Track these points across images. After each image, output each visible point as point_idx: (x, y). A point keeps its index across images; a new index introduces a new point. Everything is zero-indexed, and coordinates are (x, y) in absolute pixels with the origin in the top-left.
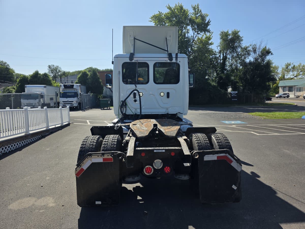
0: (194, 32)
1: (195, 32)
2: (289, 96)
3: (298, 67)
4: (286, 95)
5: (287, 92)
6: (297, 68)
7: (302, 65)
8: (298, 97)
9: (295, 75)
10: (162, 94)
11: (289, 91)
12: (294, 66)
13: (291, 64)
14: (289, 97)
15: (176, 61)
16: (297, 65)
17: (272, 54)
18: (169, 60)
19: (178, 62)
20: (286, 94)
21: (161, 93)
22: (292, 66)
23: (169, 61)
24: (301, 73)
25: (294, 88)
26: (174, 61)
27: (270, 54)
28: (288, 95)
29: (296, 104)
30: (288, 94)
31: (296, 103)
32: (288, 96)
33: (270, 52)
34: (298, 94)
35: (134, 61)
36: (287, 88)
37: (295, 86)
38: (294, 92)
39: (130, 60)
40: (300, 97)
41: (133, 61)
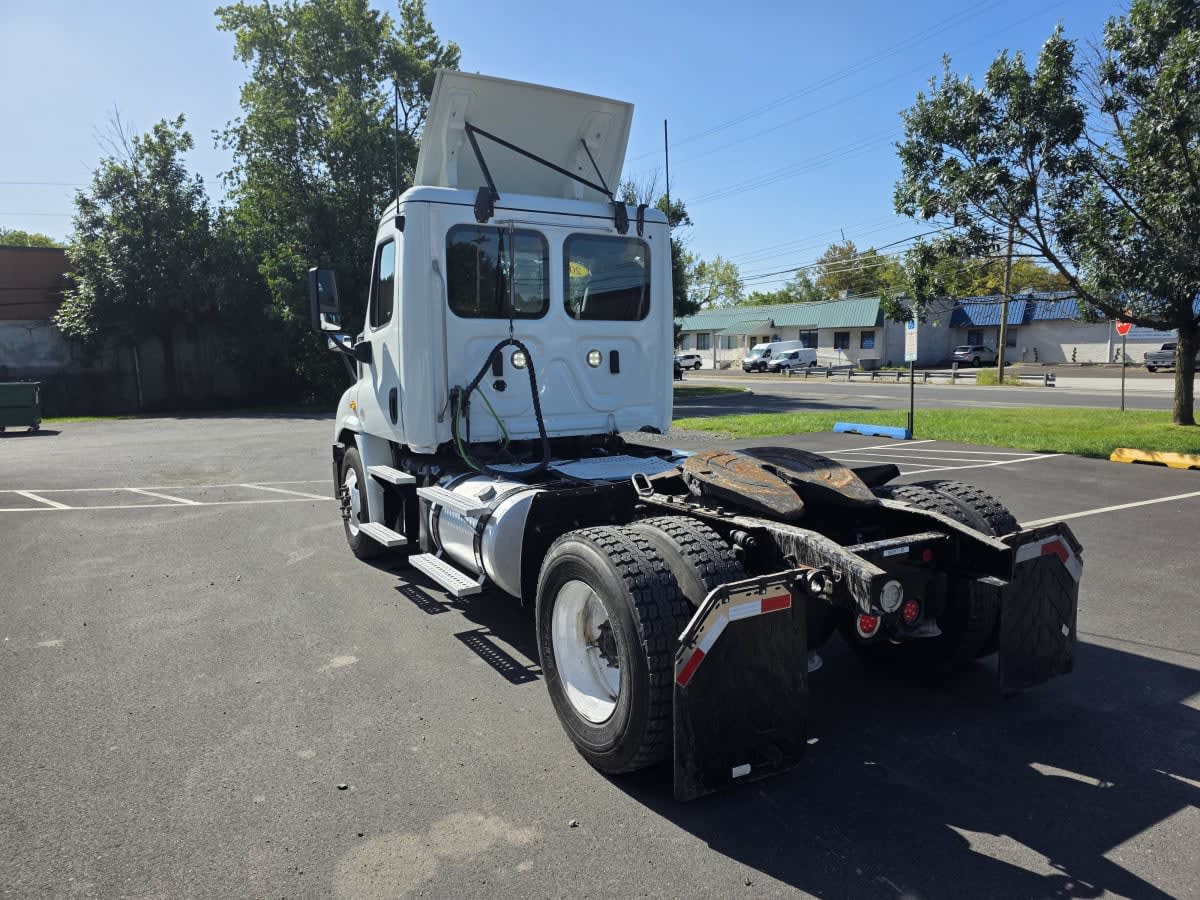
0: (409, 107)
1: (410, 110)
2: (701, 365)
3: (713, 269)
4: (692, 362)
5: (693, 351)
6: (710, 272)
7: (725, 261)
8: (726, 366)
9: (707, 296)
10: (594, 359)
11: (698, 348)
12: (703, 265)
13: (693, 258)
14: (701, 368)
15: (639, 234)
16: (709, 260)
17: (688, 222)
18: (615, 230)
19: (643, 238)
20: (692, 357)
21: (591, 355)
22: (697, 264)
23: (615, 233)
24: (721, 290)
25: (711, 335)
26: (632, 232)
27: (683, 220)
28: (697, 359)
29: (749, 390)
30: (698, 356)
31: (750, 385)
32: (698, 365)
33: (684, 215)
34: (726, 356)
35: (496, 222)
36: (693, 339)
37: (714, 331)
38: (712, 350)
39: (477, 217)
40: (733, 368)
41: (491, 222)
